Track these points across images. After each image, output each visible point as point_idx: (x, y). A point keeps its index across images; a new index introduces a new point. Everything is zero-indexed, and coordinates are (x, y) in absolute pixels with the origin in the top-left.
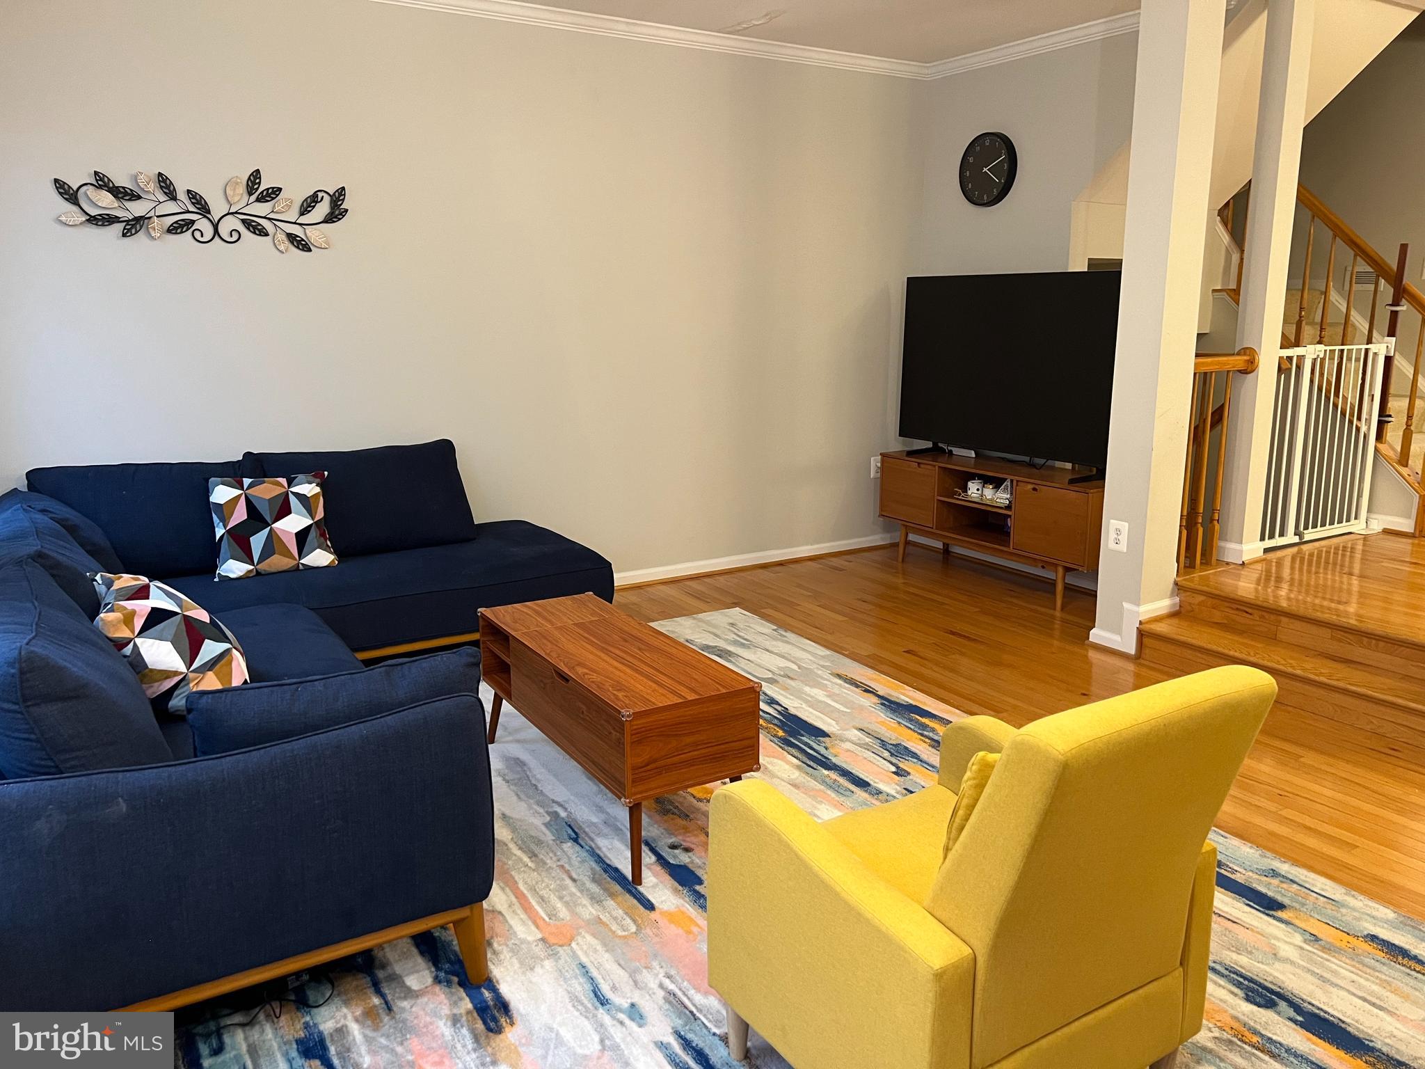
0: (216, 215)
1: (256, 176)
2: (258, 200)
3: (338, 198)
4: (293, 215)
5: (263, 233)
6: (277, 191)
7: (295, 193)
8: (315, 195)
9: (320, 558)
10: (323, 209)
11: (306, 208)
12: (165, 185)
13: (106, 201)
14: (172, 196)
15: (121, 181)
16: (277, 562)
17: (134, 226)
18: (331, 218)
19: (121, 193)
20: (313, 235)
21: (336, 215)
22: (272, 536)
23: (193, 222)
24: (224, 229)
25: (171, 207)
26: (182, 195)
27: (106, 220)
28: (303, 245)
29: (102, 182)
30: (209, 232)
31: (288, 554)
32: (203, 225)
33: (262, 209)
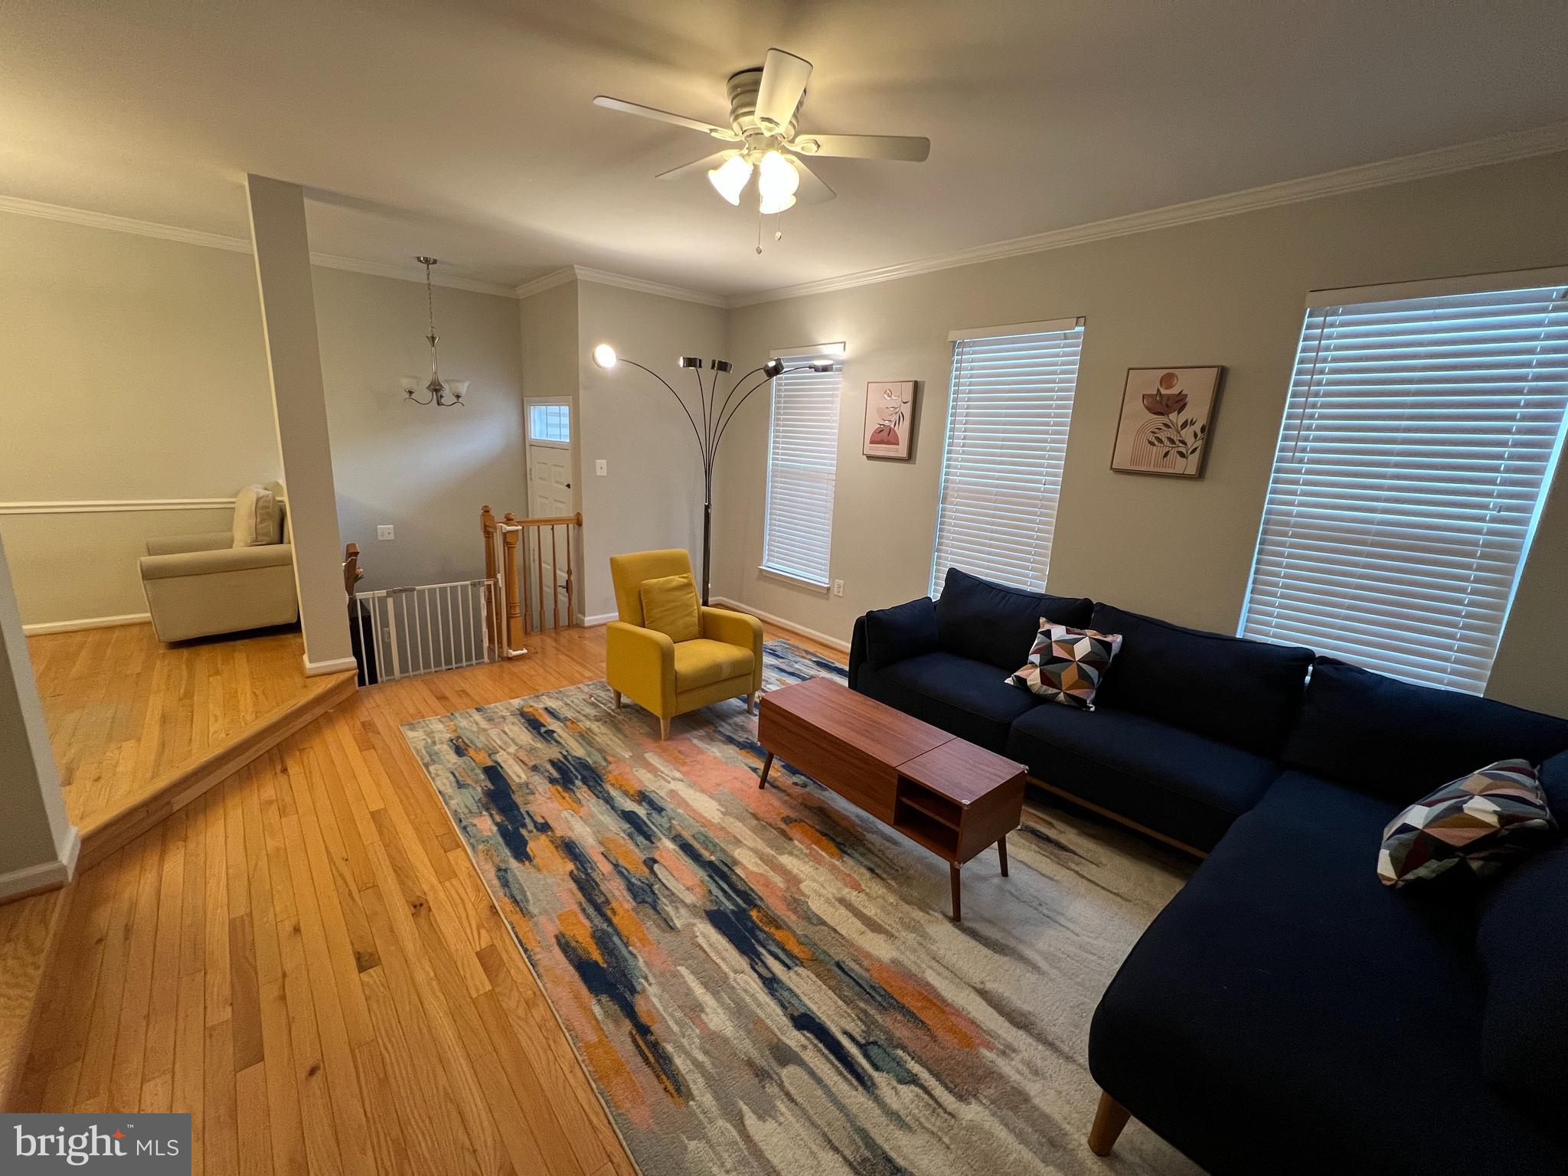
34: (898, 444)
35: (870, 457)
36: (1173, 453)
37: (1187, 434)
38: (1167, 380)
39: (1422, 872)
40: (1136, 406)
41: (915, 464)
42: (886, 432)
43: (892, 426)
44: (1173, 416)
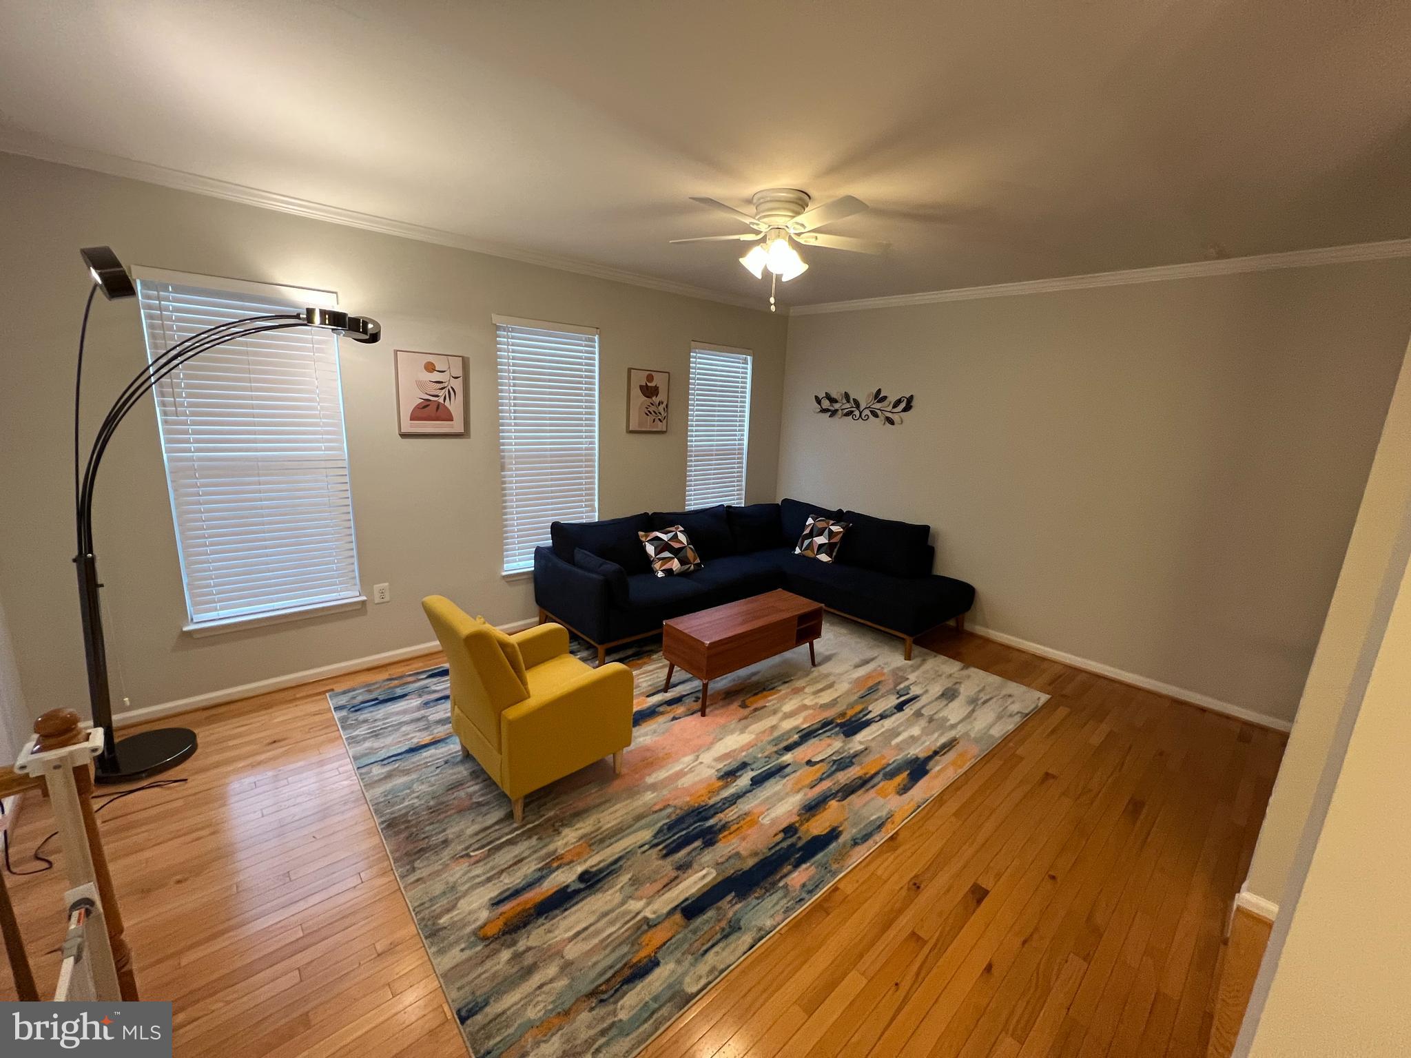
0: (862, 408)
1: (879, 391)
2: (878, 402)
3: (910, 400)
4: (890, 409)
5: (876, 416)
6: (885, 398)
7: (893, 399)
8: (900, 399)
9: (824, 558)
10: (903, 405)
11: (896, 404)
12: (847, 396)
13: (826, 404)
14: (848, 401)
15: (834, 395)
16: (809, 554)
17: (834, 413)
18: (905, 410)
19: (833, 401)
20: (895, 418)
21: (908, 408)
22: (811, 542)
23: (853, 412)
24: (863, 416)
25: (848, 405)
26: (852, 401)
27: (824, 411)
28: (891, 422)
29: (828, 397)
30: (858, 416)
31: (813, 551)
32: (857, 413)
33: (878, 406)
34: (452, 420)
35: (404, 436)
36: (657, 420)
37: (661, 408)
38: (650, 378)
39: (834, 554)
40: (636, 392)
41: (469, 438)
42: (433, 407)
43: (441, 400)
44: (654, 398)
